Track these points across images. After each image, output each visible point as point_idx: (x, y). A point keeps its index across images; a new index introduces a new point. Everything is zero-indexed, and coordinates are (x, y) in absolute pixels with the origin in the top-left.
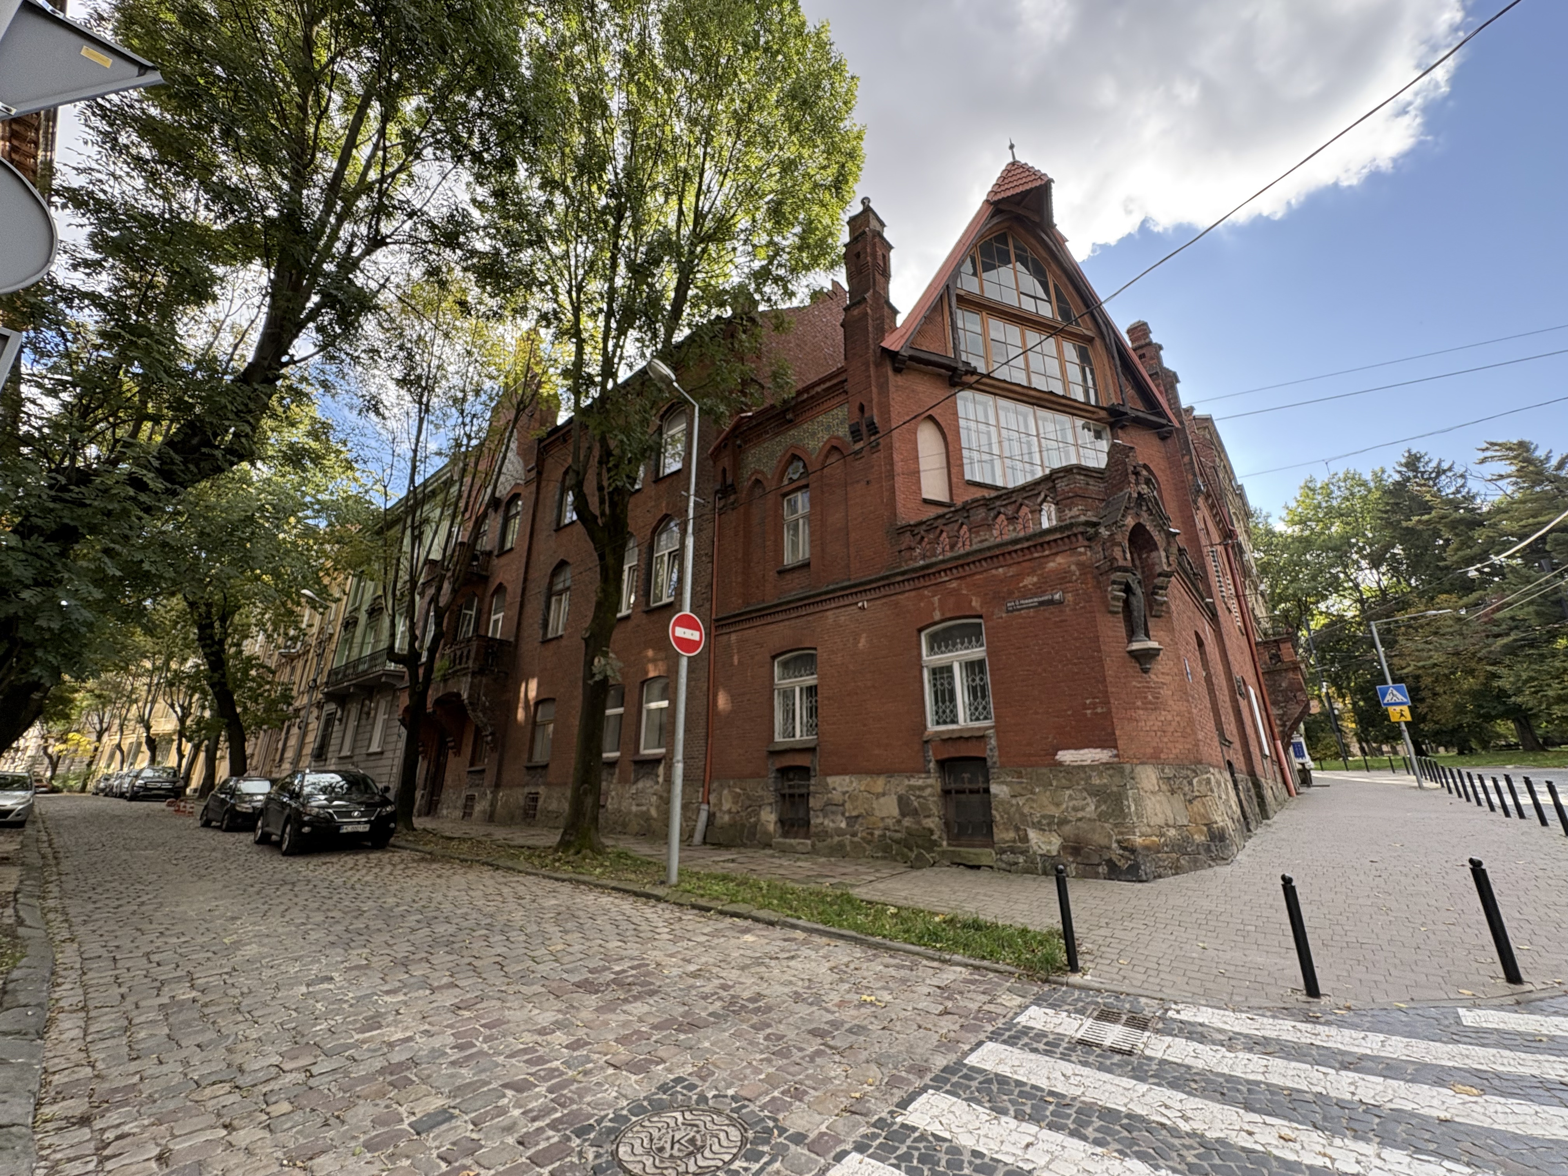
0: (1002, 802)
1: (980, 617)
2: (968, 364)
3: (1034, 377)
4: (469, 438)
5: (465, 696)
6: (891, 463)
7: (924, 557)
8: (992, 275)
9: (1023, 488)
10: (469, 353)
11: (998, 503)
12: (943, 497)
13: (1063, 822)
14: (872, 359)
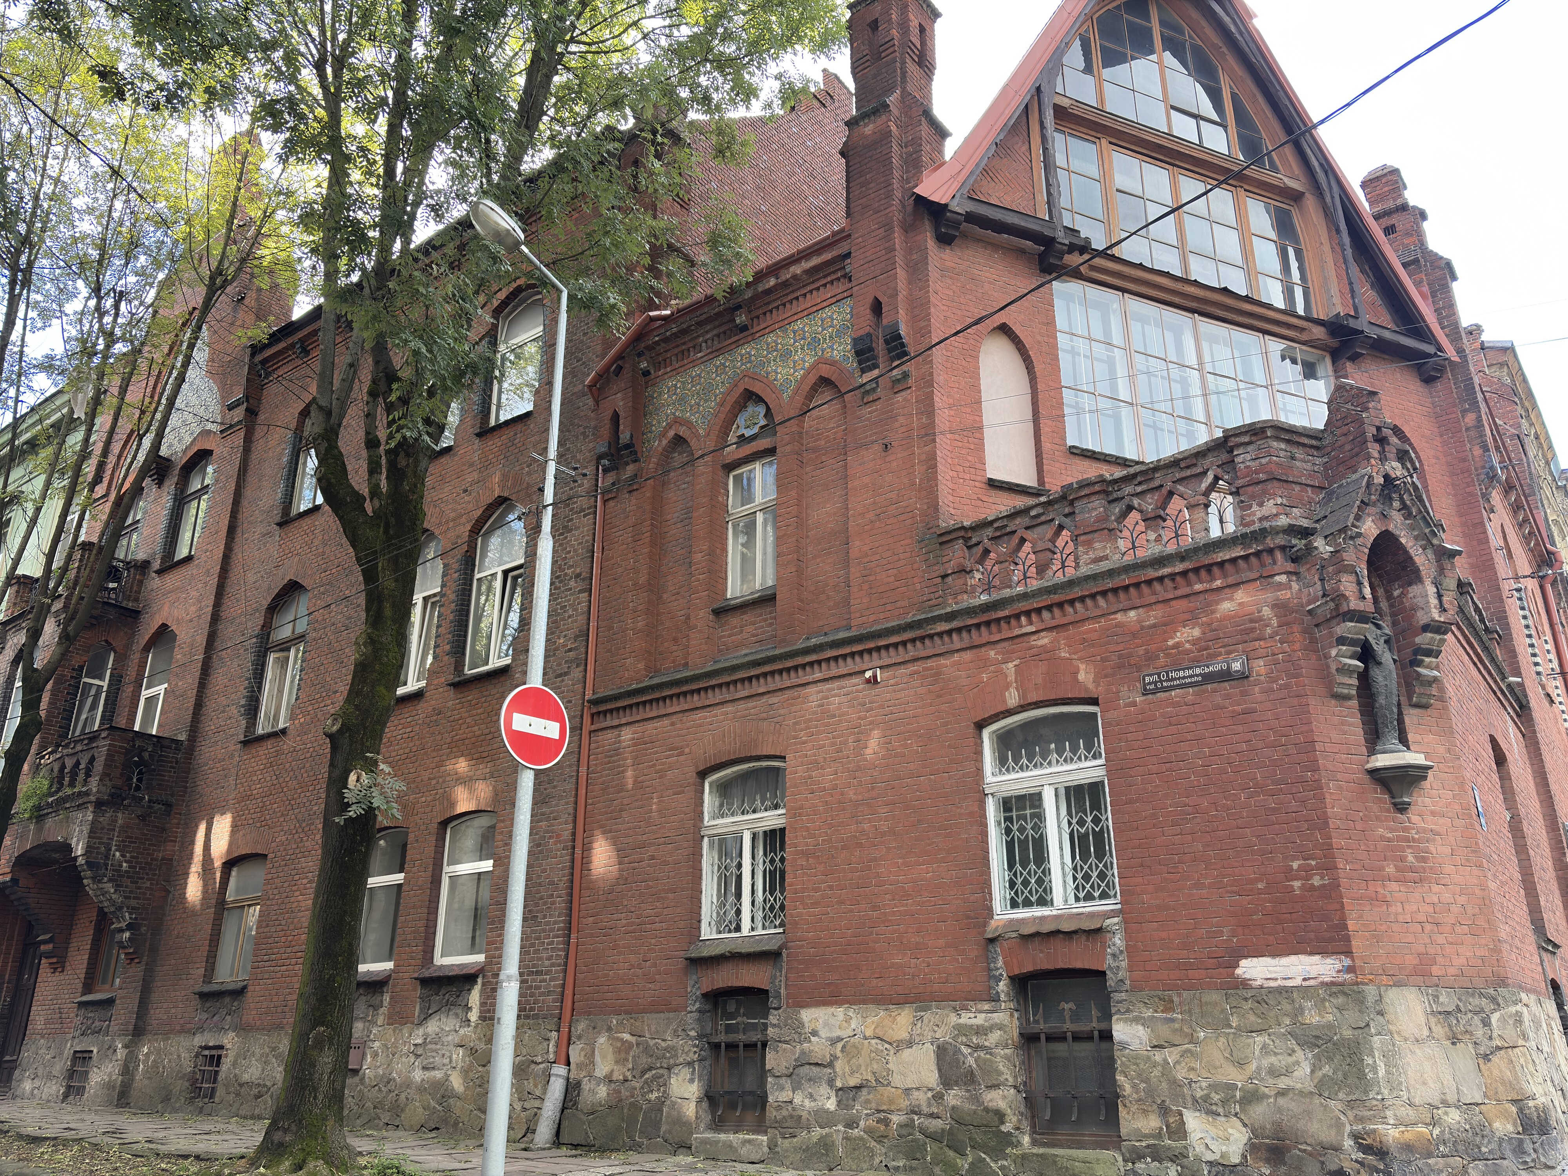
0: (1135, 1059)
1: (1094, 702)
2: (1075, 232)
3: (1193, 260)
4: (111, 338)
5: (79, 850)
6: (928, 408)
7: (988, 588)
8: (1119, 72)
9: (1175, 463)
10: (115, 173)
11: (1128, 489)
12: (1026, 477)
13: (1251, 1097)
14: (897, 217)
